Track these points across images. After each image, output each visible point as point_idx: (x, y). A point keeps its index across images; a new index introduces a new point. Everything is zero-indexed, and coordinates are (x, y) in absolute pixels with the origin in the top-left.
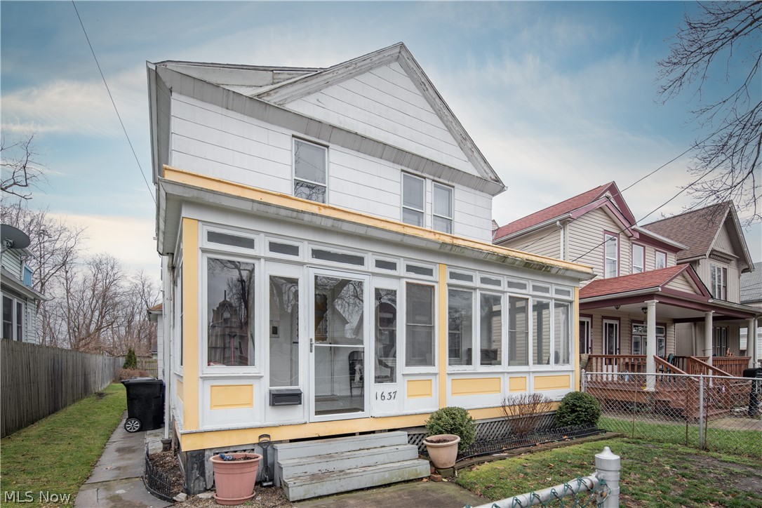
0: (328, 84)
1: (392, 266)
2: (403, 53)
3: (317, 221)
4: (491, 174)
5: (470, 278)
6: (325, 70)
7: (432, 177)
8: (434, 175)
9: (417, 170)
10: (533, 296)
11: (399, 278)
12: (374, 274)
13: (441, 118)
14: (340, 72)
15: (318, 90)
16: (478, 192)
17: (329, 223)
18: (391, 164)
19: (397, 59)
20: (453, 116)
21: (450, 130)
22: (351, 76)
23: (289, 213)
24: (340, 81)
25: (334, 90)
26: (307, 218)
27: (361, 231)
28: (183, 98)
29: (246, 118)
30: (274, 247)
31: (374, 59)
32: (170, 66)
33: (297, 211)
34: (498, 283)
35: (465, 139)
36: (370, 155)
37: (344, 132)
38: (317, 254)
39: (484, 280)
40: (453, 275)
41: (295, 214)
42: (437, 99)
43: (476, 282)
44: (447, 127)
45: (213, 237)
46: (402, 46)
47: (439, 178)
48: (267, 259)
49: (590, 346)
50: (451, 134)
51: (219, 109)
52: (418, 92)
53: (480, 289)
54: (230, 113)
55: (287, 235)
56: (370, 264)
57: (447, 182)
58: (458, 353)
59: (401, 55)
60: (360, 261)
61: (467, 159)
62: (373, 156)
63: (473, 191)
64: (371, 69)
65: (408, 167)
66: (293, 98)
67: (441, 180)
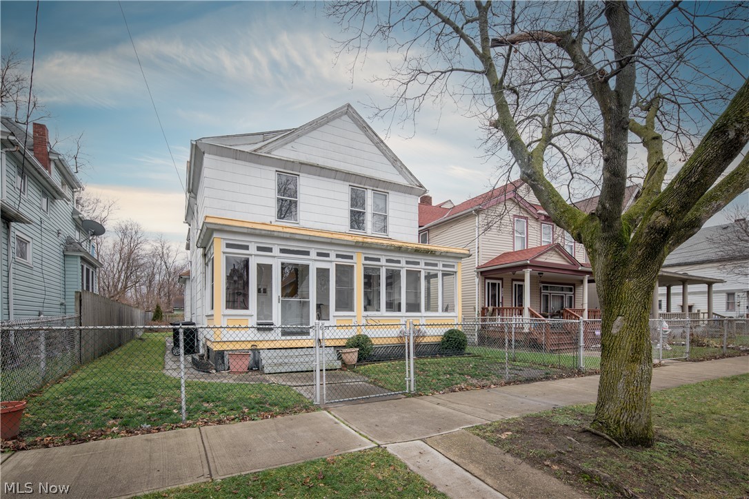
0: (299, 136)
1: (327, 255)
2: (350, 109)
3: (282, 235)
4: (416, 183)
5: (378, 260)
6: (296, 129)
7: (371, 188)
8: (373, 187)
9: (360, 184)
10: (424, 269)
11: (331, 262)
12: (315, 260)
13: (378, 148)
14: (306, 128)
15: (292, 141)
16: (407, 195)
17: (288, 236)
18: (342, 182)
19: (346, 113)
20: (386, 146)
21: (385, 155)
22: (314, 129)
23: (267, 232)
24: (307, 133)
25: (303, 139)
26: (276, 234)
27: (307, 238)
28: (211, 156)
29: (247, 164)
30: (259, 249)
31: (330, 117)
32: (203, 141)
33: (271, 231)
34: (399, 262)
35: (396, 161)
36: (327, 177)
37: (309, 167)
38: (283, 251)
39: (388, 261)
40: (366, 259)
41: (269, 233)
42: (375, 136)
43: (383, 262)
45: (228, 246)
46: (349, 106)
48: (255, 255)
49: (501, 301)
50: (387, 158)
51: (231, 160)
52: (362, 133)
53: (385, 266)
54: (238, 161)
55: (266, 242)
56: (313, 255)
57: (383, 190)
58: (370, 303)
59: (348, 111)
60: (307, 253)
61: (398, 175)
62: (330, 178)
63: (403, 194)
64: (328, 122)
65: (354, 183)
66: (276, 148)
67: (378, 189)
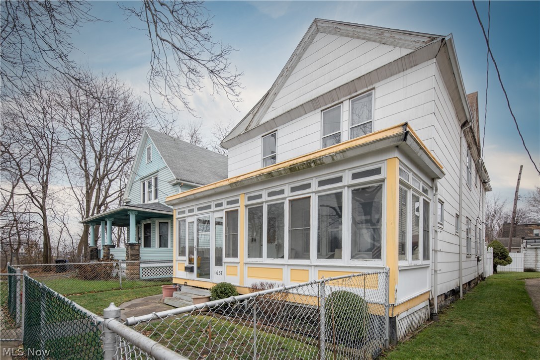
0: (276, 94)
1: (221, 205)
2: (319, 24)
5: (260, 196)
7: (348, 97)
8: (350, 94)
9: (334, 101)
11: (223, 210)
12: (214, 212)
14: (279, 83)
15: (273, 101)
16: (409, 71)
18: (314, 112)
19: (318, 31)
22: (287, 77)
24: (282, 86)
29: (247, 142)
31: (298, 52)
39: (270, 194)
44: (364, 39)
46: (316, 21)
47: (357, 91)
50: (371, 41)
52: (336, 37)
54: (242, 144)
56: (213, 207)
57: (366, 89)
60: (210, 207)
61: (391, 48)
62: (301, 116)
64: (299, 59)
65: (326, 105)
66: (262, 117)
67: (359, 92)
